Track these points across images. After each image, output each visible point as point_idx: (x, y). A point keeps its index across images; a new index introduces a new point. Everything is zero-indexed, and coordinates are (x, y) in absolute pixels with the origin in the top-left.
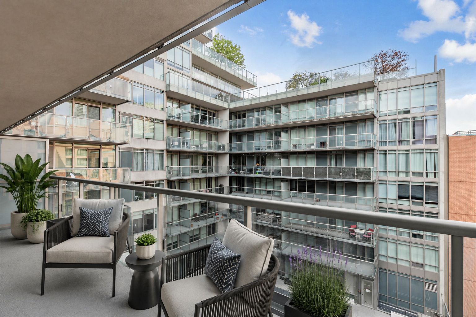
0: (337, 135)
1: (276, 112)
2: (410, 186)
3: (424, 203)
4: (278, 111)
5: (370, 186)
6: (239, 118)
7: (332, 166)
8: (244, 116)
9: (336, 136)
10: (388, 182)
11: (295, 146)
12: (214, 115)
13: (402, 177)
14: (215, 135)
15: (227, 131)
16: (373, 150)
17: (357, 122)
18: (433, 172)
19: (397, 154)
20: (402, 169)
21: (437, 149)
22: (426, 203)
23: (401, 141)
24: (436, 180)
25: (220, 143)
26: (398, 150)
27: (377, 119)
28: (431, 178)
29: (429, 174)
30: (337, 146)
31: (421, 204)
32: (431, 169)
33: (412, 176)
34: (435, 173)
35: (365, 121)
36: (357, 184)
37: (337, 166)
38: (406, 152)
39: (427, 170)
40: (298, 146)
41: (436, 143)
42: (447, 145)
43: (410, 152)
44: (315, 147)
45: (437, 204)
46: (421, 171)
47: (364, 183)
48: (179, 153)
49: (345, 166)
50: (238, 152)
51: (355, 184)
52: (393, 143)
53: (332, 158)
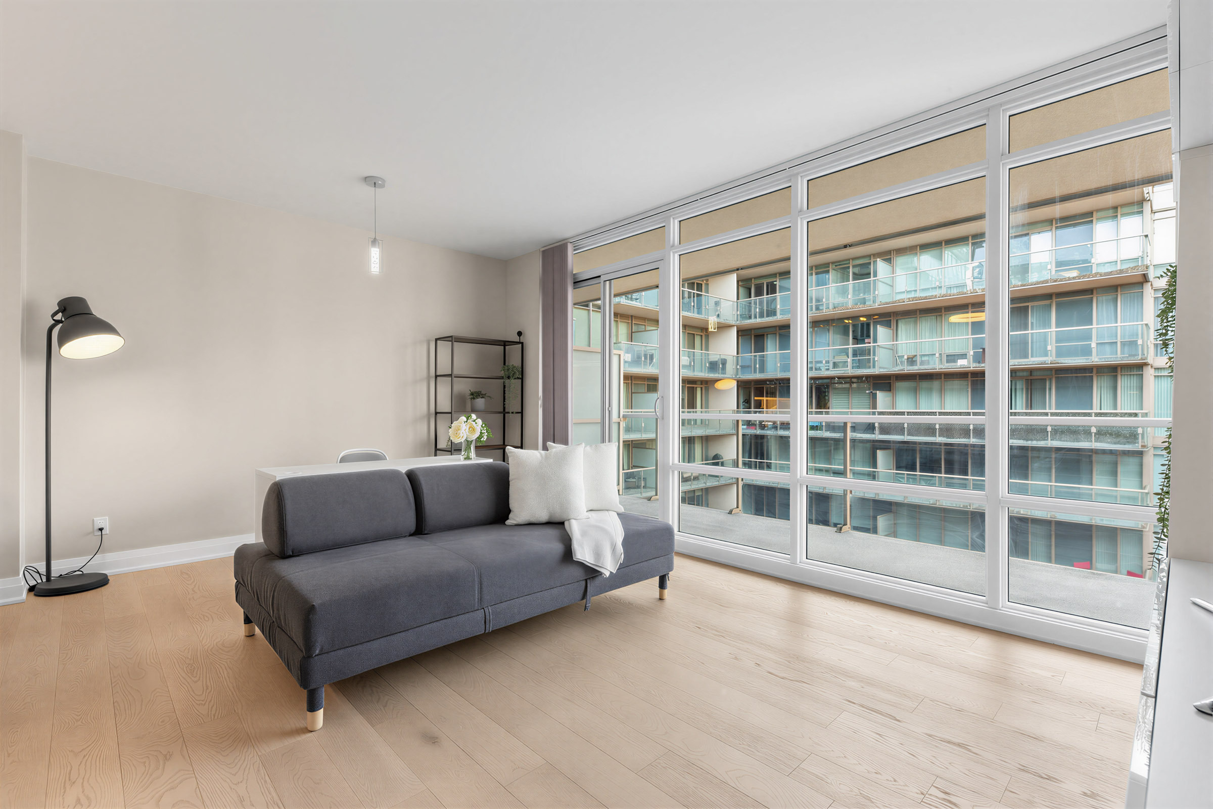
0: (1032, 329)
1: (857, 276)
4: (864, 272)
5: (1133, 461)
6: (759, 293)
7: (1016, 409)
8: (772, 289)
9: (1030, 331)
11: (911, 360)
12: (699, 287)
14: (701, 336)
15: (731, 326)
16: (1141, 366)
17: (1092, 294)
25: (714, 355)
27: (1152, 285)
30: (1032, 357)
35: (1117, 291)
36: (1092, 456)
37: (1031, 409)
40: (918, 359)
44: (969, 362)
48: (631, 380)
50: (758, 376)
53: (1016, 389)
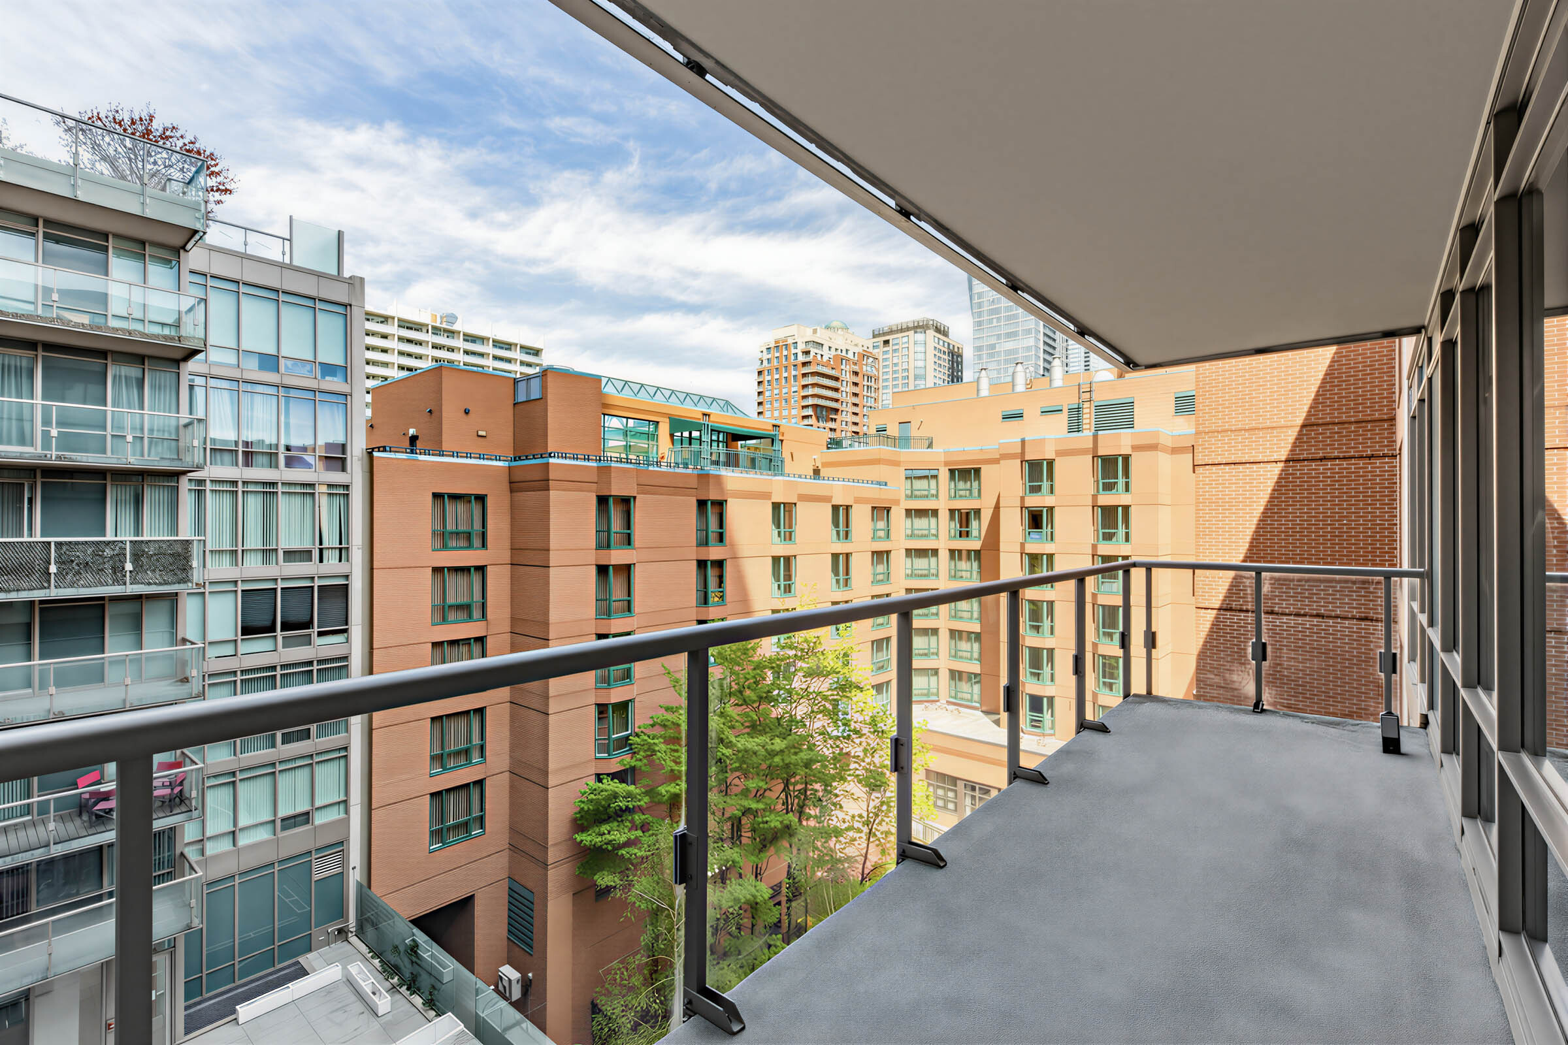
2: (279, 591)
3: (316, 633)
10: (208, 589)
13: (254, 567)
16: (174, 475)
17: (106, 359)
18: (335, 548)
19: (240, 494)
20: (254, 540)
21: (347, 487)
22: (320, 634)
23: (252, 452)
24: (342, 568)
26: (282, 483)
28: (332, 564)
29: (325, 553)
31: (307, 641)
32: (330, 540)
33: (284, 562)
34: (341, 549)
35: (144, 364)
36: (103, 605)
38: (269, 489)
39: (321, 543)
41: (344, 469)
42: (368, 475)
43: (280, 489)
45: (345, 631)
46: (307, 545)
47: (139, 598)
49: (42, 536)
51: (96, 608)
52: (227, 457)
